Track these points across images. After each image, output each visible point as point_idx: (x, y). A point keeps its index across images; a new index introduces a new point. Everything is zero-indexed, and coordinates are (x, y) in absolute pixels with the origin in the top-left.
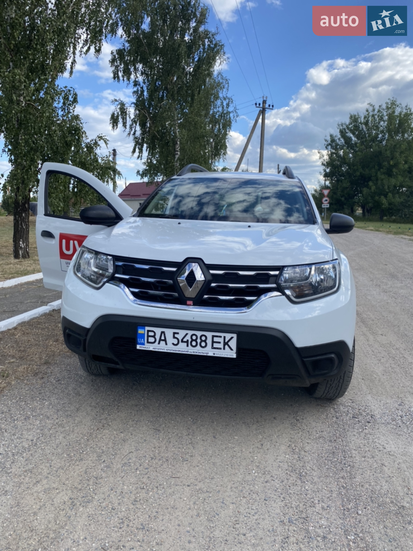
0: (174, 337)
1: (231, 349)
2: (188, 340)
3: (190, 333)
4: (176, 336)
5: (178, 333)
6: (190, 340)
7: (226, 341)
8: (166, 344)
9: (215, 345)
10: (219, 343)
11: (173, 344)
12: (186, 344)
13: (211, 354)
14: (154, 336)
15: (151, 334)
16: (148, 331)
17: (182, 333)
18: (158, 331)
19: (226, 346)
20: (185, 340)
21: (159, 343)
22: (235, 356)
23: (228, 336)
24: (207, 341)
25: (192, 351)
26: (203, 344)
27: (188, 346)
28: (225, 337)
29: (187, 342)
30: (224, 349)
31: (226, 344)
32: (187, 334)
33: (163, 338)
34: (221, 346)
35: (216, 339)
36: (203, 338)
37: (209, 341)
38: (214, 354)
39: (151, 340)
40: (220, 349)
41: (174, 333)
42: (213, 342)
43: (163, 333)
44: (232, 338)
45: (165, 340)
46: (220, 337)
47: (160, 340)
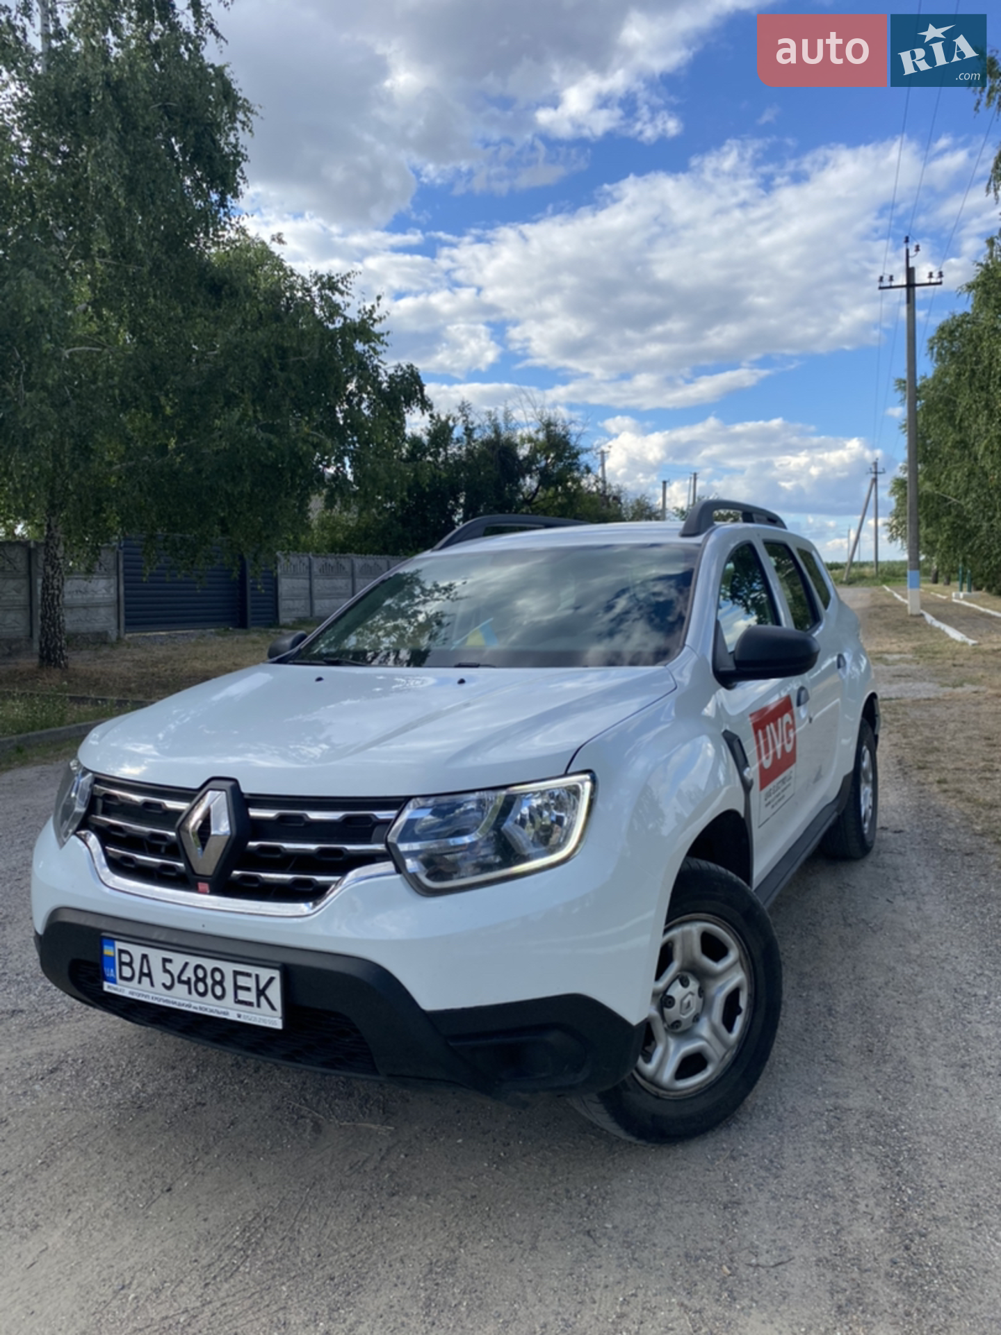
0: (166, 971)
1: (273, 1008)
2: (189, 979)
3: (194, 961)
4: (168, 966)
5: (170, 961)
6: (193, 979)
7: (262, 986)
8: (152, 984)
9: (243, 995)
10: (248, 989)
11: (164, 985)
12: (186, 987)
13: (232, 1016)
14: (130, 965)
15: (126, 958)
16: (121, 951)
17: (178, 960)
18: (137, 951)
19: (263, 999)
20: (184, 978)
21: (140, 982)
22: (278, 1025)
23: (265, 974)
24: (225, 984)
25: (197, 1005)
26: (218, 991)
27: (190, 992)
28: (257, 976)
29: (188, 982)
30: (259, 1005)
31: (261, 993)
32: (186, 964)
33: (146, 971)
34: (251, 997)
35: (242, 981)
36: (218, 977)
37: (229, 985)
38: (239, 1016)
39: (127, 972)
40: (250, 1004)
41: (165, 960)
42: (237, 987)
43: (144, 957)
44: (271, 979)
45: (149, 975)
46: (248, 975)
47: (142, 974)
